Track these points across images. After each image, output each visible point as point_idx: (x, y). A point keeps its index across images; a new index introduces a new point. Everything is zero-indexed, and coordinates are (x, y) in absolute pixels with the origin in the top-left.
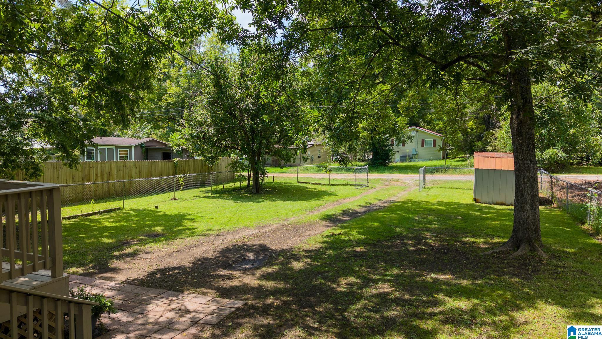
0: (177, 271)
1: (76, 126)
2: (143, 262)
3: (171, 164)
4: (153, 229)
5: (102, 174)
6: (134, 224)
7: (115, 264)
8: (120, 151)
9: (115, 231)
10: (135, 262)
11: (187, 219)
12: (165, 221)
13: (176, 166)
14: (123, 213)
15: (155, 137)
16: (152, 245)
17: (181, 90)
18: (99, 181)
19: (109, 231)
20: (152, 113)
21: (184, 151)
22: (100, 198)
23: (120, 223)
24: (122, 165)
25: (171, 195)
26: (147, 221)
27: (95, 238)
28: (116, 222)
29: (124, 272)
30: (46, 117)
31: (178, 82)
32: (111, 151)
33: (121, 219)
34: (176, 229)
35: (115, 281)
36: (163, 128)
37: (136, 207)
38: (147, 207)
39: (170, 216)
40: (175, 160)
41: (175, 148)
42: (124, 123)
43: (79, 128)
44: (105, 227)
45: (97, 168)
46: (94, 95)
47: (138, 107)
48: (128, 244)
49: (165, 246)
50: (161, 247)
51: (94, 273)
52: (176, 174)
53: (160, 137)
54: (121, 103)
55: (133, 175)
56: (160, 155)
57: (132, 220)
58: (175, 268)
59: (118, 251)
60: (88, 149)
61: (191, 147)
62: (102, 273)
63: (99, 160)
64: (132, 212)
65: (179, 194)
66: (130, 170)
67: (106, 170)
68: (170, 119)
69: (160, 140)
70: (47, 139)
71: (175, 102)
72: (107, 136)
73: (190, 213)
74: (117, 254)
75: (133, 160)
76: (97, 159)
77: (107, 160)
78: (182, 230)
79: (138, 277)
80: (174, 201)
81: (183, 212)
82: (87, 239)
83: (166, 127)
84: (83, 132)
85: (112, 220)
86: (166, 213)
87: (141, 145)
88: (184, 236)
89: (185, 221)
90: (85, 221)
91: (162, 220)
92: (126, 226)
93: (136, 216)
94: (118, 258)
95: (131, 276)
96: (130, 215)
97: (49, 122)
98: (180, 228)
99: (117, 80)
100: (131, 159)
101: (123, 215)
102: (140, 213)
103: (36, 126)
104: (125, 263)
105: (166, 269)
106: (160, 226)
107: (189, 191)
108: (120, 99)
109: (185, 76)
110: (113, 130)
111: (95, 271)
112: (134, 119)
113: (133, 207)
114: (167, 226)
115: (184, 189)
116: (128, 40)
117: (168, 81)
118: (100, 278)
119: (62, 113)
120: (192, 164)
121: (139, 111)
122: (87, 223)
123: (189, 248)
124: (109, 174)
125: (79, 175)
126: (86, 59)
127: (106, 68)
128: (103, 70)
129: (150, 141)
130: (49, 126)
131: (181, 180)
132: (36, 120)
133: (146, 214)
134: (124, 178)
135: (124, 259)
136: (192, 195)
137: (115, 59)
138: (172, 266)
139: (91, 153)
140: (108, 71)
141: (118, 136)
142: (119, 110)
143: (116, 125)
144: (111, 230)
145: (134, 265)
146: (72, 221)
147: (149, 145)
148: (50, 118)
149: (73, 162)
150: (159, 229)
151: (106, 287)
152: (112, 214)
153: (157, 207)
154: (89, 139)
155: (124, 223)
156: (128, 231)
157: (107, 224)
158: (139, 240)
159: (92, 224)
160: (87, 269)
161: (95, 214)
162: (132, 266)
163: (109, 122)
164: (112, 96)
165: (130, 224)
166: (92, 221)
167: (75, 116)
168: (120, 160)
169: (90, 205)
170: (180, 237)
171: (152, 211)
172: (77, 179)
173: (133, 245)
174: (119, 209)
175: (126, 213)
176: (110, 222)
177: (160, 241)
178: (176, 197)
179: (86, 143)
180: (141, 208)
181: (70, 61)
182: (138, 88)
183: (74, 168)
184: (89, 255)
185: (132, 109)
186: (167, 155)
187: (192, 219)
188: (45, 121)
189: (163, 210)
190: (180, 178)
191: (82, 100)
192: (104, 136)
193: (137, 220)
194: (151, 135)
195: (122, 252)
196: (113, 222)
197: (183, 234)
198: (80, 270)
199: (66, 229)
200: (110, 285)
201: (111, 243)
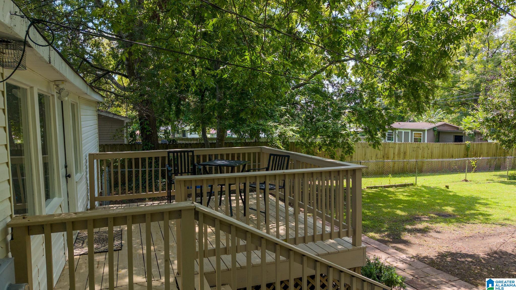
0: (469, 259)
1: (379, 114)
2: (434, 240)
3: (463, 146)
4: (443, 208)
5: (399, 154)
6: (425, 200)
7: (407, 236)
8: (414, 133)
9: (408, 206)
10: (426, 239)
11: (479, 203)
12: (456, 202)
13: (467, 148)
14: (416, 189)
15: (446, 121)
16: (442, 224)
17: (476, 75)
18: (396, 159)
19: (403, 204)
20: (445, 100)
21: (477, 134)
22: (397, 173)
23: (412, 198)
24: (416, 146)
25: (462, 176)
26: (437, 199)
27: (391, 209)
28: (409, 196)
29: (415, 246)
30: (358, 108)
31: (473, 69)
32: (407, 134)
33: (414, 194)
34: (467, 212)
35: (406, 254)
36: (456, 113)
37: (427, 184)
38: (437, 185)
39: (461, 197)
40: (467, 142)
41: (468, 131)
42: (419, 110)
43: (382, 115)
44: (399, 200)
45: (395, 148)
46: (394, 86)
47: (433, 95)
48: (419, 219)
49: (457, 229)
50: (452, 229)
51: (388, 241)
52: (467, 156)
53: (452, 121)
54: (418, 92)
55: (426, 155)
56: (452, 138)
57: (424, 197)
58: (467, 256)
59: (411, 225)
60: (389, 132)
61: (485, 131)
62: (396, 243)
63: (397, 141)
64: (423, 189)
65: (470, 176)
66: (423, 151)
67: (402, 150)
68: (463, 104)
69: (452, 124)
70: (358, 125)
71: (468, 88)
72: (404, 121)
73: (483, 197)
74: (409, 227)
75: (426, 142)
76: (395, 141)
77: (403, 142)
78: (474, 214)
79: (428, 255)
80: (465, 182)
81: (475, 195)
82: (384, 208)
83: (458, 112)
84: (385, 119)
85: (405, 194)
86: (457, 194)
87: (433, 129)
88: (477, 221)
89: (478, 205)
90: (384, 191)
91: (453, 200)
92: (418, 201)
93: (428, 193)
94: (410, 231)
95: (421, 253)
96: (421, 191)
97: (360, 112)
98: (472, 212)
99: (416, 71)
100: (424, 141)
101: (415, 191)
102: (431, 190)
103: (350, 115)
104: (416, 237)
105: (457, 253)
106: (451, 207)
107: (480, 173)
108: (417, 88)
109: (481, 62)
110: (410, 116)
111: (389, 240)
112: (428, 105)
113: (424, 185)
114: (458, 208)
115: (475, 171)
116: (428, 33)
117: (463, 69)
118: (393, 247)
119: (370, 104)
120: (485, 147)
121: (434, 99)
122: (385, 194)
123: (484, 236)
124: (405, 153)
125: (380, 153)
126: (389, 56)
127: (406, 61)
128: (402, 64)
129: (442, 125)
130: (359, 115)
131: (474, 163)
132: (351, 110)
133: (436, 193)
134: (417, 157)
135: (415, 234)
136: (485, 179)
137: (414, 52)
138: (464, 252)
139: (391, 135)
140: (408, 64)
141: (414, 121)
142: (415, 98)
143: (412, 112)
144: (404, 203)
145: (425, 242)
146: (374, 190)
147: (440, 129)
148: (361, 109)
149: (376, 144)
150: (449, 209)
151: (398, 258)
152: (406, 188)
153: (447, 187)
154: (389, 124)
155: (416, 198)
156: (420, 206)
157: (401, 197)
158: (430, 218)
159: (389, 196)
160: (383, 237)
161: (391, 186)
162: (422, 242)
163: (406, 109)
164: (409, 86)
165: (421, 199)
166: (389, 192)
167: (379, 106)
168: (414, 141)
169: (388, 179)
170: (473, 222)
171: (443, 190)
172: (379, 156)
173: (424, 221)
174: (412, 184)
175: (418, 189)
176: (404, 196)
177: (451, 222)
178: (467, 179)
179: (387, 127)
180: (432, 186)
181: (376, 60)
182: (434, 78)
183: (377, 148)
184: (385, 223)
185: (427, 97)
186: (459, 138)
187: (486, 204)
188: (357, 111)
189: (454, 191)
190: (473, 161)
191: (384, 92)
192: (402, 121)
193: (428, 197)
194: (443, 119)
195: (414, 227)
196: (407, 196)
197: (476, 218)
198: (377, 236)
199: (369, 196)
200: (402, 256)
201: (404, 216)
